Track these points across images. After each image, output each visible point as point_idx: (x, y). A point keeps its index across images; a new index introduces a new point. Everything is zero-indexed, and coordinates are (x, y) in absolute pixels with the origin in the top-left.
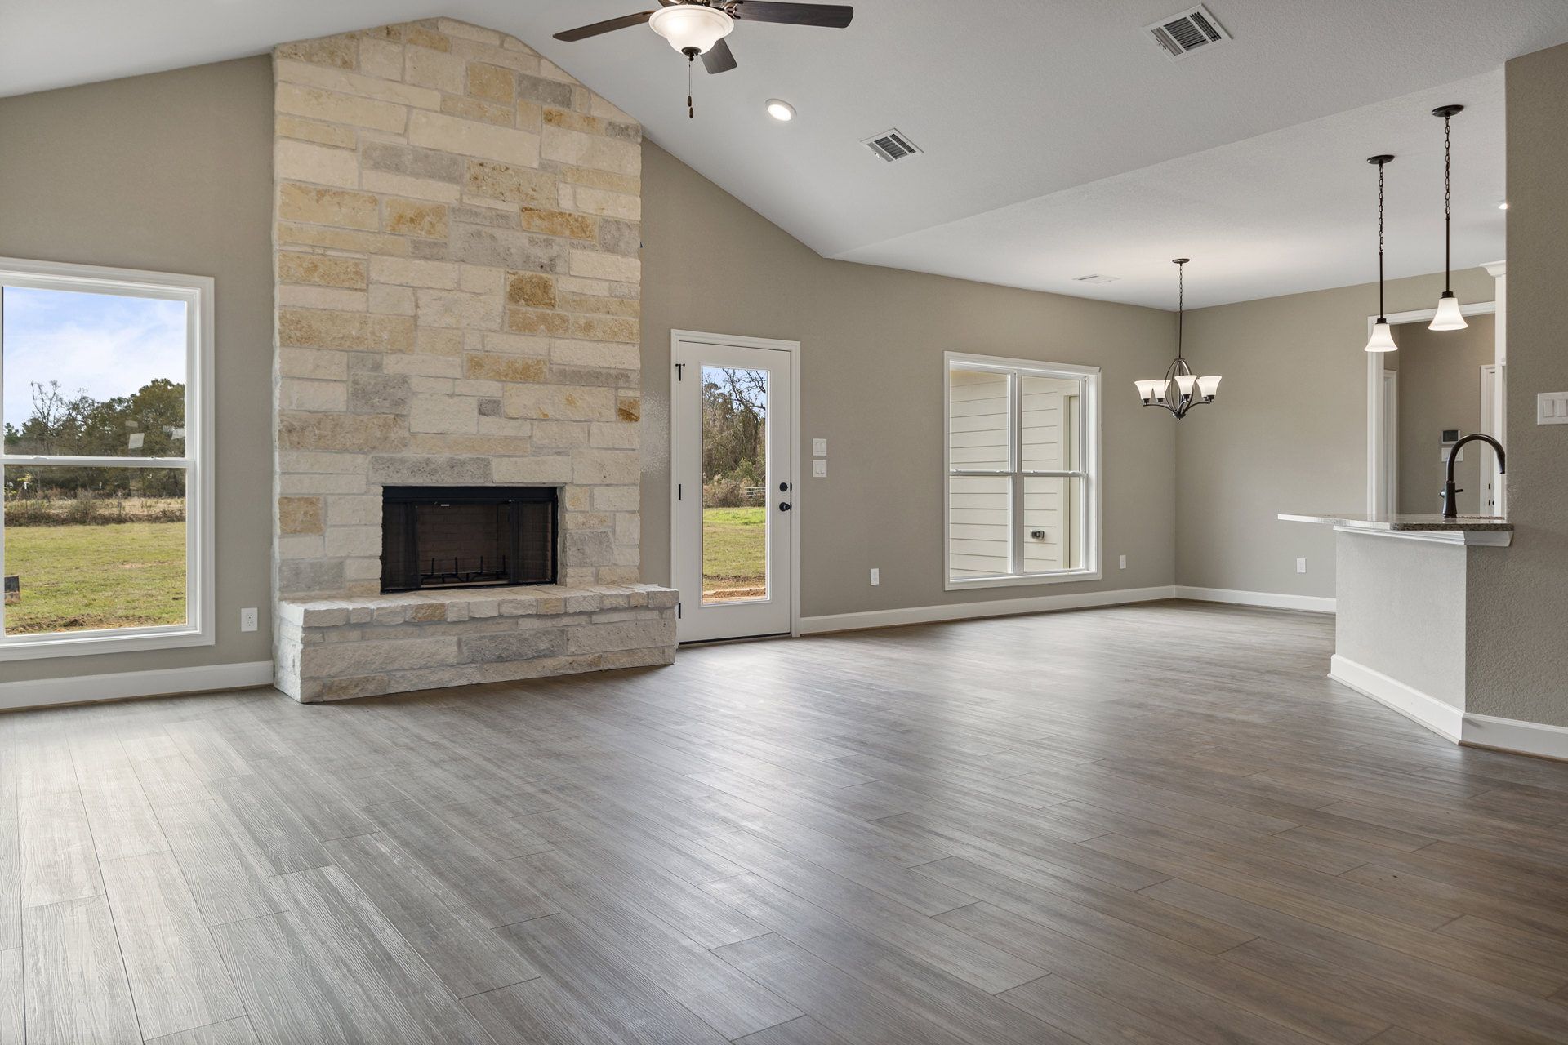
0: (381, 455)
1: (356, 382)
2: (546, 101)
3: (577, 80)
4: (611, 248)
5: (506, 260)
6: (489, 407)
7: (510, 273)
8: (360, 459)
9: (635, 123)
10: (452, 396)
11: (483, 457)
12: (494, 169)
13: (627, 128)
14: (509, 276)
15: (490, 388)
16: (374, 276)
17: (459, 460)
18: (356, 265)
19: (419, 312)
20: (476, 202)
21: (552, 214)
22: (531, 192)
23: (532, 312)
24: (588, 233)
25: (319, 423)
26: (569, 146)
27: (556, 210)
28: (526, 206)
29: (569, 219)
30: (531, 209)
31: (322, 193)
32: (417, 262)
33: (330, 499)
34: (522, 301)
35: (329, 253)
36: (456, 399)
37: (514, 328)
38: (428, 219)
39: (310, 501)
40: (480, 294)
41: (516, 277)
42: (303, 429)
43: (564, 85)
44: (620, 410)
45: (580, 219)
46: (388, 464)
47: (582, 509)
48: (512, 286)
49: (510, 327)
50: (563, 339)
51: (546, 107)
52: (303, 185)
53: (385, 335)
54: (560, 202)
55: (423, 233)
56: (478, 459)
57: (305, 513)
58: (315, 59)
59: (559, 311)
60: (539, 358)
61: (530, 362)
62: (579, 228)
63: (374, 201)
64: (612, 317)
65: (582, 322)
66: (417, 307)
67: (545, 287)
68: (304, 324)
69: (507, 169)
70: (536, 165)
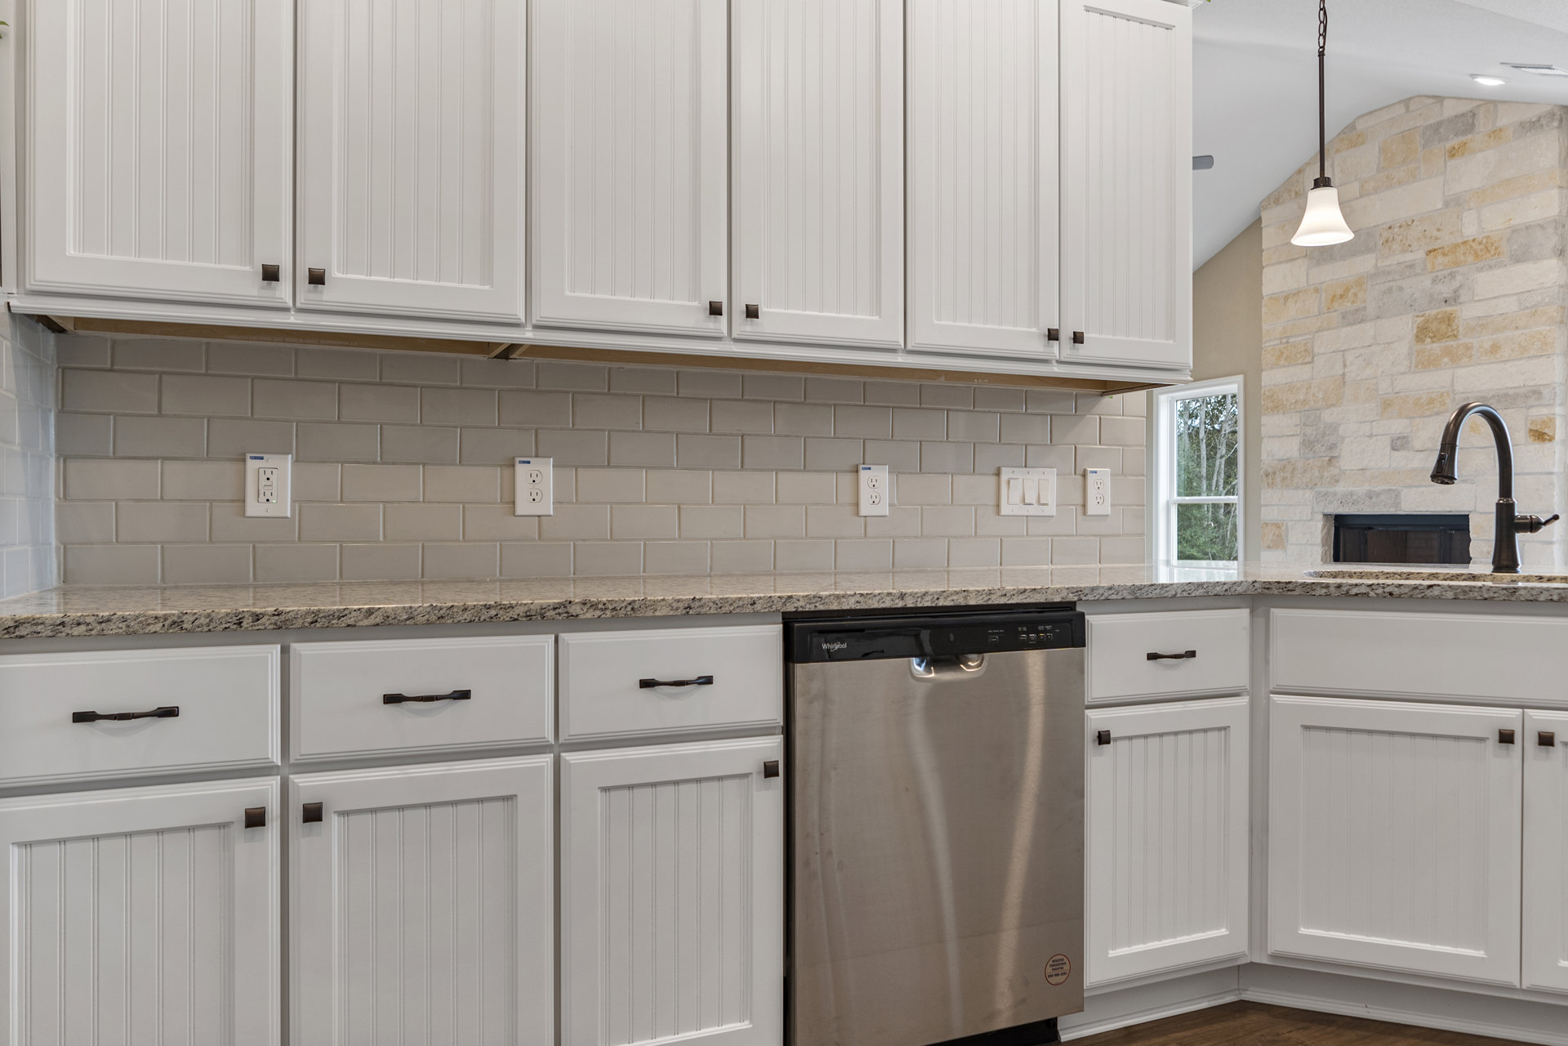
0: (1321, 489)
1: (1305, 435)
2: (1447, 140)
3: (1480, 100)
4: (1519, 258)
5: (1411, 306)
6: (1399, 442)
7: (1418, 316)
8: (1308, 494)
9: (1549, 108)
10: (1371, 436)
11: (1394, 488)
12: (1400, 227)
13: (1539, 120)
14: (1416, 319)
15: (1398, 426)
16: (1316, 350)
17: (1375, 491)
18: (1306, 344)
19: (1346, 370)
20: (1388, 262)
21: (1457, 246)
22: (1436, 233)
23: (1436, 347)
24: (1492, 252)
25: (1285, 468)
26: (1471, 172)
27: (1460, 241)
28: (1430, 248)
29: (1473, 244)
30: (1435, 250)
31: (1286, 298)
32: (1344, 329)
33: (1290, 524)
34: (1428, 340)
35: (1291, 340)
36: (1374, 438)
37: (1420, 366)
38: (1352, 290)
39: (1278, 526)
40: (1392, 343)
41: (1422, 319)
42: (1274, 473)
43: (1467, 113)
44: (1531, 430)
45: (1484, 241)
46: (1326, 497)
47: (1486, 538)
48: (1418, 327)
49: (1416, 366)
50: (1468, 366)
51: (1448, 145)
52: (1276, 296)
53: (1320, 395)
54: (1463, 231)
55: (1349, 304)
56: (1390, 490)
57: (1274, 534)
58: (1281, 201)
59: (1463, 340)
60: (1443, 390)
61: (1433, 396)
62: (1485, 251)
63: (1317, 291)
64: (1522, 331)
65: (1487, 345)
66: (1345, 366)
67: (1449, 319)
68: (1275, 397)
69: (1413, 221)
70: (1440, 205)
